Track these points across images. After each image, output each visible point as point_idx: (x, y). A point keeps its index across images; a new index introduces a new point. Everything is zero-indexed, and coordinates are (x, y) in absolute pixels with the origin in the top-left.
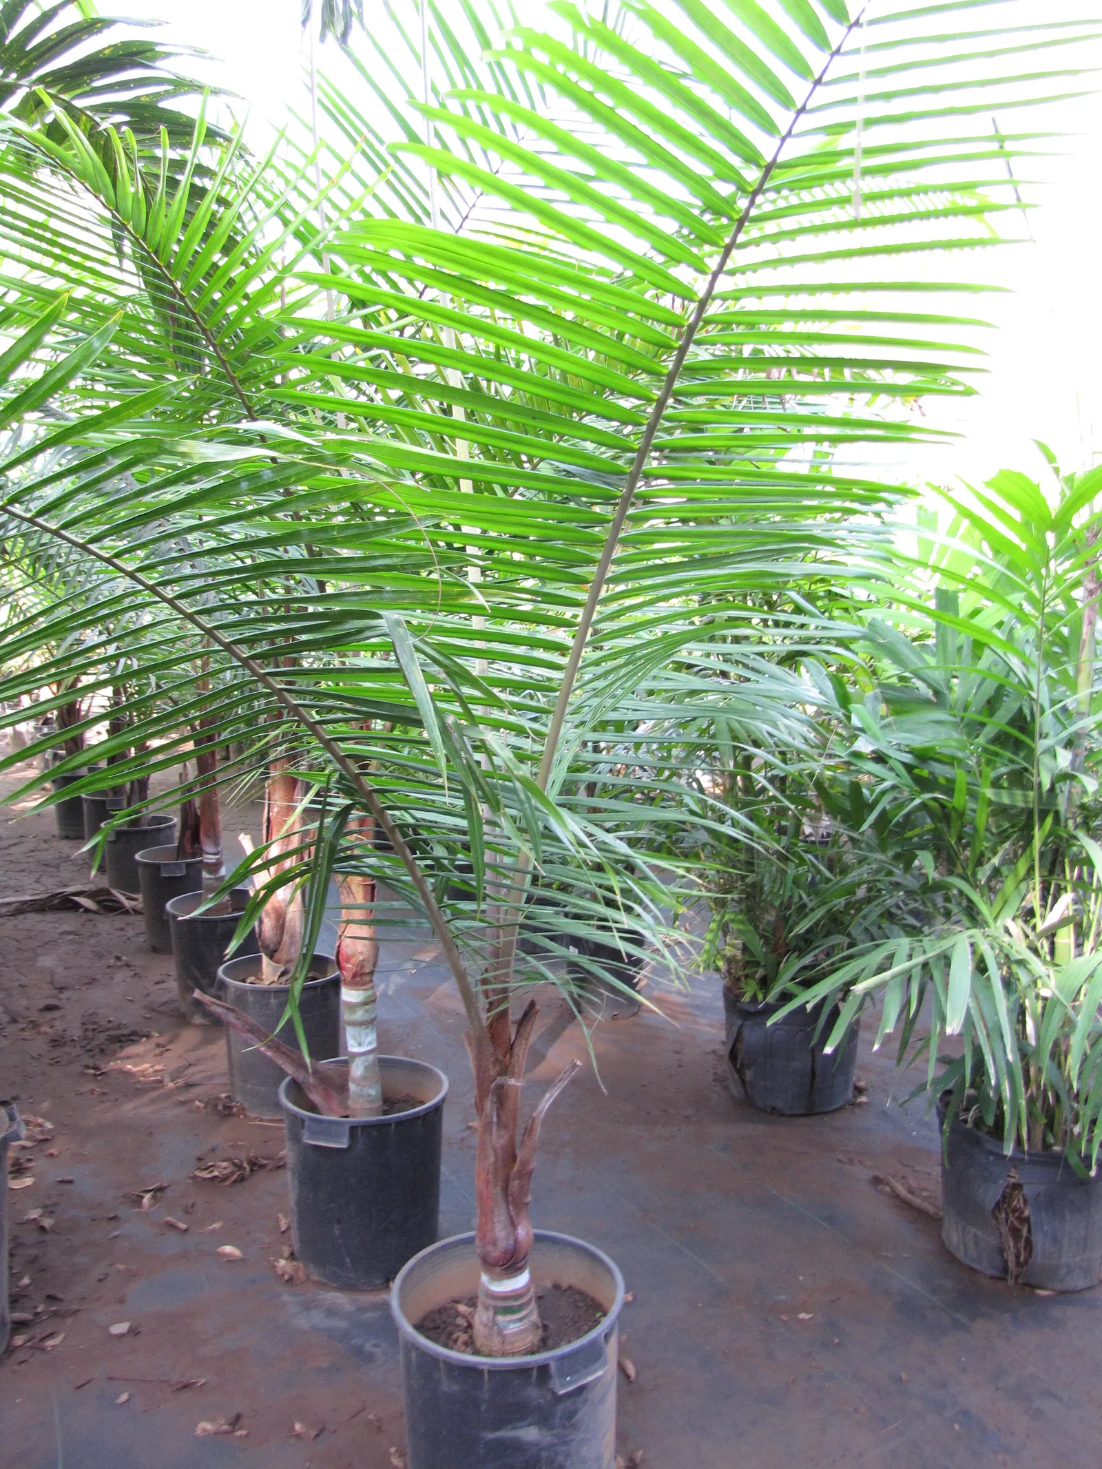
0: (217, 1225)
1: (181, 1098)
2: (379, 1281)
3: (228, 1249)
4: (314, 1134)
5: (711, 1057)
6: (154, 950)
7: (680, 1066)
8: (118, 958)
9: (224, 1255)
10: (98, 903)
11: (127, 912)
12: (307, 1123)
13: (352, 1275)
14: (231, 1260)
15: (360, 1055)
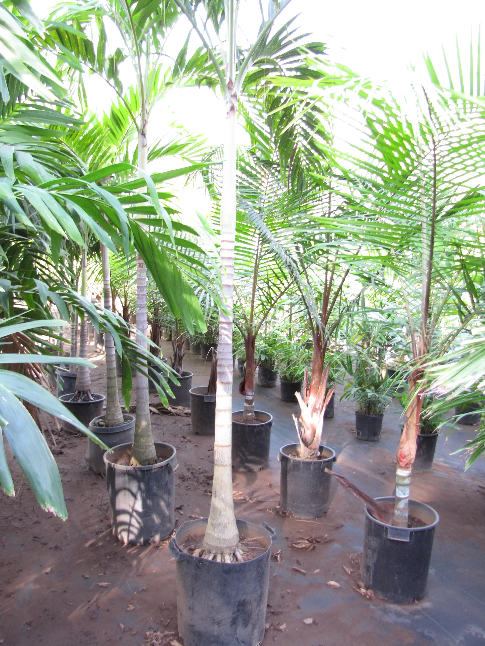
0: (317, 571)
1: (259, 508)
2: (411, 600)
3: (332, 583)
4: (394, 535)
5: (478, 493)
6: (197, 433)
7: (468, 497)
8: (184, 438)
9: (331, 586)
10: (158, 410)
11: (173, 415)
12: (389, 529)
13: (400, 597)
14: (335, 588)
15: (404, 499)
